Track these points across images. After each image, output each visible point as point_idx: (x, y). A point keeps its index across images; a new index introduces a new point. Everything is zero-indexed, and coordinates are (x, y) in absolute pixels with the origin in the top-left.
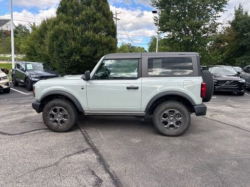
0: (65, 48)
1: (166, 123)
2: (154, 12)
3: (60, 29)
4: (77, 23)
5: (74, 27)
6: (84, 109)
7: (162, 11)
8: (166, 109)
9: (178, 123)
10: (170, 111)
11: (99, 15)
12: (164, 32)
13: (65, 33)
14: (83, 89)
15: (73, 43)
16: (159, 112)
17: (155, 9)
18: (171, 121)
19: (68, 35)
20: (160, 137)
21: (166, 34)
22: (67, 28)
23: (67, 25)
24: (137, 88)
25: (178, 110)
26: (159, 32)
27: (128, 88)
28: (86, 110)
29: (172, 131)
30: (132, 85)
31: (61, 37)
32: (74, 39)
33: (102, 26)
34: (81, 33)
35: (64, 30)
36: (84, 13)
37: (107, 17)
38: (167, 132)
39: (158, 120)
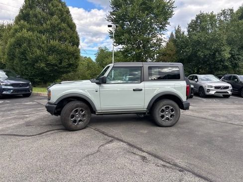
0: (30, 56)
1: (163, 117)
2: (109, 26)
3: (23, 37)
4: (40, 32)
5: (39, 35)
6: (97, 109)
7: (116, 26)
8: (163, 106)
9: (172, 116)
10: (166, 107)
11: (64, 25)
12: (119, 45)
13: (29, 41)
14: (97, 91)
15: (38, 51)
16: (158, 108)
17: (110, 23)
18: (167, 115)
19: (32, 43)
20: (159, 128)
21: (121, 46)
22: (31, 36)
23: (30, 33)
24: (141, 90)
25: (172, 106)
26: (115, 44)
27: (134, 90)
28: (99, 109)
29: (168, 123)
30: (137, 87)
31: (25, 45)
32: (39, 47)
33: (68, 36)
34: (45, 42)
35: (27, 38)
36: (48, 22)
37: (71, 28)
38: (164, 123)
39: (158, 114)
